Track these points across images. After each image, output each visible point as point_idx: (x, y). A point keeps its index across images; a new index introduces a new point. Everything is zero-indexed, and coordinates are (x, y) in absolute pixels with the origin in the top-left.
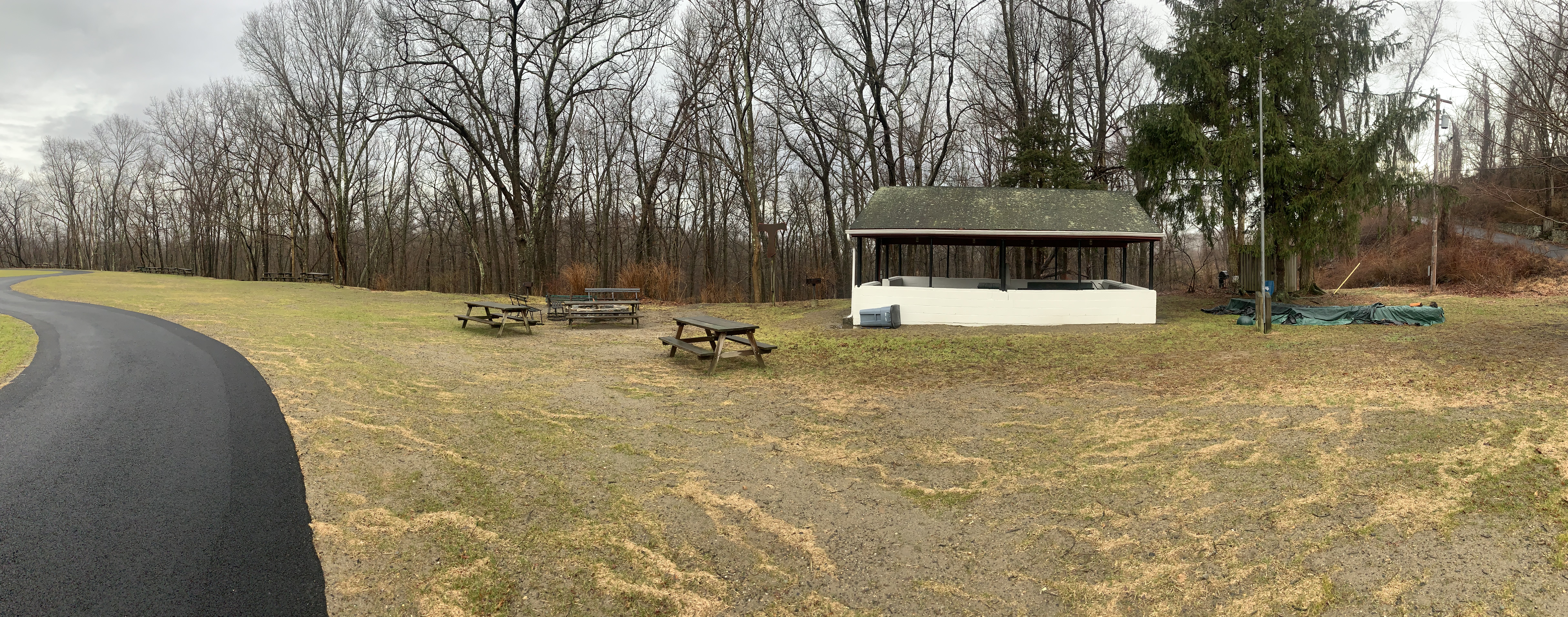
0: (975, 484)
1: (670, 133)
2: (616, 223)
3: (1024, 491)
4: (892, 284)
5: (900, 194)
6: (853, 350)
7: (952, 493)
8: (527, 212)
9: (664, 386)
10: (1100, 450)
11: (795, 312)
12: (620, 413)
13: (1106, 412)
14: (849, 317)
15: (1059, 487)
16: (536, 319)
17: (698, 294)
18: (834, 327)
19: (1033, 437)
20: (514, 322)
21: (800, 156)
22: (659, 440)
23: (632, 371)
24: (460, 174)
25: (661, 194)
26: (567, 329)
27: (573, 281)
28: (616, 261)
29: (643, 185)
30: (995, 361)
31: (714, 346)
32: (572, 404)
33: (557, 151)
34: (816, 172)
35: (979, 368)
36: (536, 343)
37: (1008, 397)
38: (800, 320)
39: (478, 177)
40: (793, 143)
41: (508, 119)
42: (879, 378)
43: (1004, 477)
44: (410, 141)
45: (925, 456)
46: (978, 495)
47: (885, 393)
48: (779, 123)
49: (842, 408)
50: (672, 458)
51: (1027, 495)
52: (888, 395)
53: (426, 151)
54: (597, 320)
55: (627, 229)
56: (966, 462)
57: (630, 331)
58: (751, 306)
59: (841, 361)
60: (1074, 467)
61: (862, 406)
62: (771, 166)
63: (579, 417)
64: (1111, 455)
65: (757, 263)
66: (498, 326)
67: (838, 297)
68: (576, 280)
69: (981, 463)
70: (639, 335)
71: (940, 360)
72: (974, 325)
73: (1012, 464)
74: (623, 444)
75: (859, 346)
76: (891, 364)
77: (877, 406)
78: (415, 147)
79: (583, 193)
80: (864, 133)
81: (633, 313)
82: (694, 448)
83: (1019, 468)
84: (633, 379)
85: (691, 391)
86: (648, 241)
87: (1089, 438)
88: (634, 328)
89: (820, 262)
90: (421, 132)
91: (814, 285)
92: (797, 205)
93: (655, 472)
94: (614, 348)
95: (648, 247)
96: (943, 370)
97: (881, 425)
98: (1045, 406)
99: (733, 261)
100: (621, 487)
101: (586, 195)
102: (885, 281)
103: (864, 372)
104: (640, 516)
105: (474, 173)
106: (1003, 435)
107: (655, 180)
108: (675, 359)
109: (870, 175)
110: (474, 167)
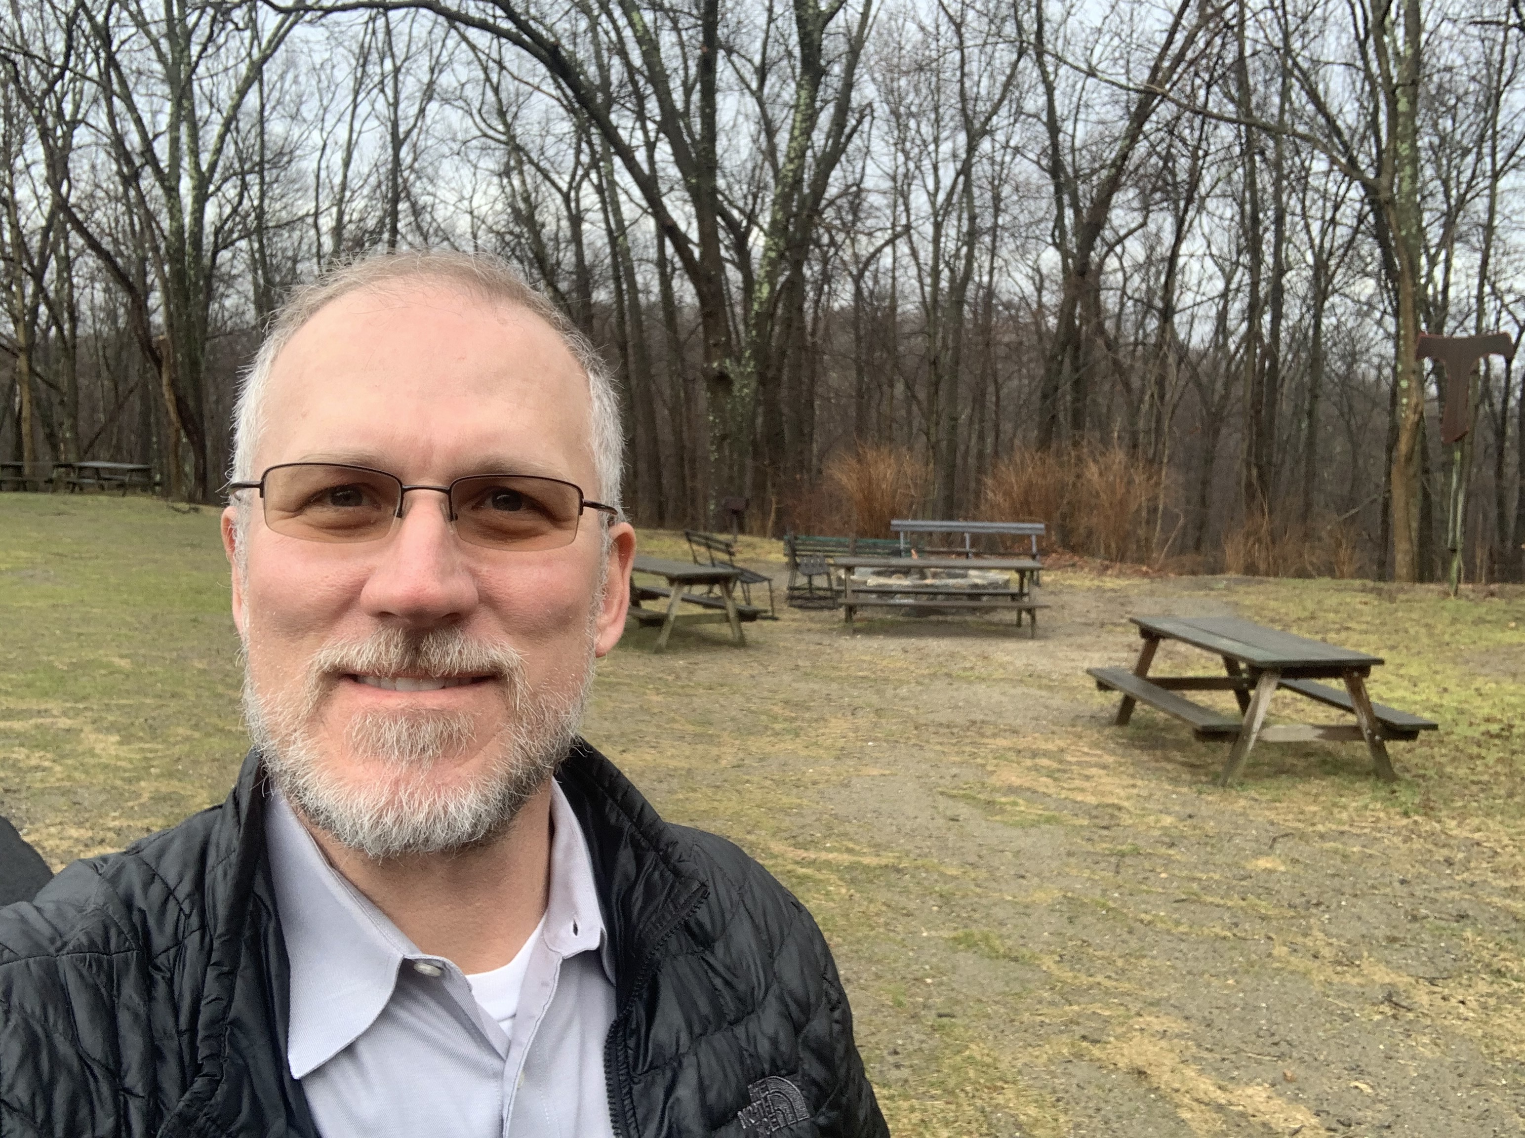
1: (1155, 69)
2: (985, 330)
8: (736, 294)
9: (1092, 800)
12: (973, 859)
16: (757, 605)
17: (1217, 545)
20: (698, 610)
22: (1070, 931)
23: (1012, 755)
24: (547, 177)
25: (1120, 240)
26: (842, 632)
27: (858, 496)
28: (981, 437)
29: (1069, 213)
31: (1244, 700)
32: (850, 829)
33: (825, 119)
36: (757, 669)
39: (599, 189)
41: (684, 22)
44: (397, 70)
50: (1099, 978)
53: (446, 101)
54: (921, 612)
55: (1017, 348)
57: (1010, 645)
58: (1379, 592)
63: (866, 860)
65: (1409, 459)
66: (656, 622)
68: (869, 498)
70: (1034, 659)
74: (976, 930)
78: (411, 86)
79: (891, 241)
81: (1021, 594)
82: (1163, 963)
84: (1012, 776)
85: (1167, 820)
86: (1077, 383)
88: (1022, 636)
90: (428, 47)
93: (1052, 1003)
94: (964, 692)
95: (1075, 400)
99: (1339, 446)
100: (967, 1028)
101: (903, 248)
104: (1010, 1093)
105: (586, 175)
107: (1103, 204)
108: (1129, 730)
110: (585, 158)
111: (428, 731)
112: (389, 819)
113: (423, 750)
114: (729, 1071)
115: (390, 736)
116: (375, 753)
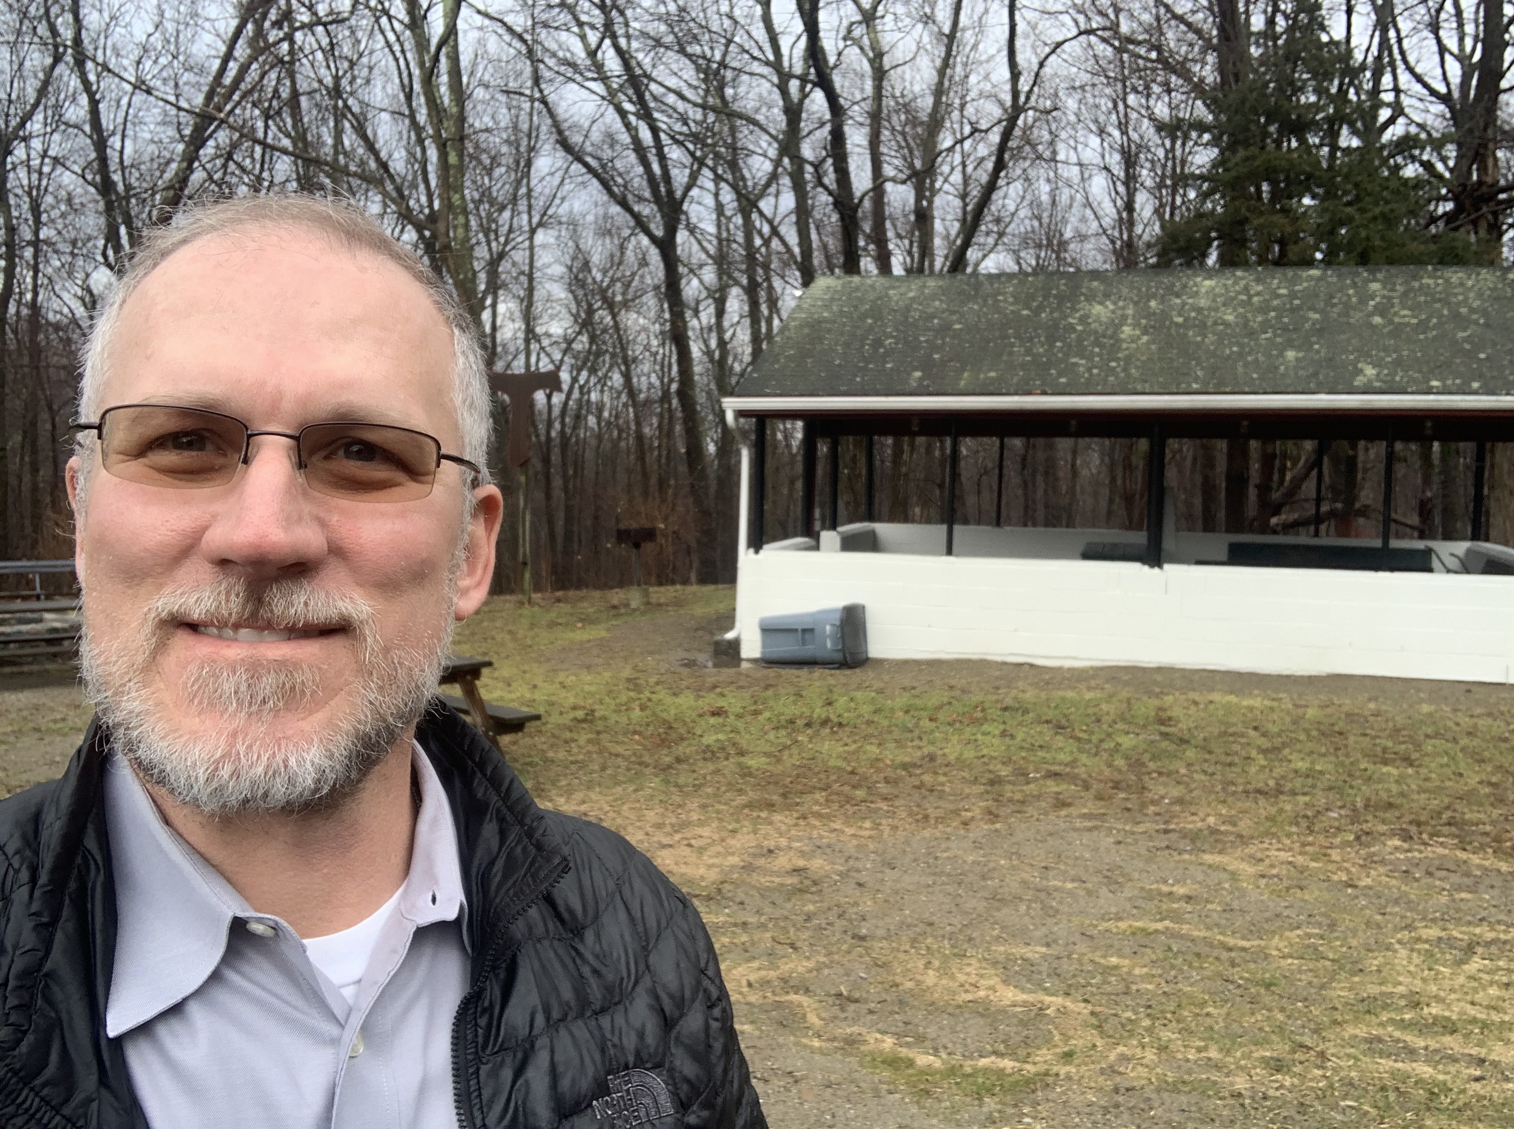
0: (1044, 1058)
1: (209, 96)
3: (1174, 1088)
4: (850, 544)
5: (872, 296)
6: (740, 725)
7: (986, 1071)
10: (1403, 1025)
11: (587, 621)
13: (1434, 932)
14: (730, 635)
15: (1271, 1092)
18: (690, 664)
19: (1210, 968)
21: (596, 175)
30: (1120, 762)
34: (641, 224)
35: (1073, 778)
37: (1149, 861)
38: (601, 644)
40: (576, 139)
42: (809, 797)
43: (1121, 1049)
45: (919, 983)
46: (1050, 1080)
47: (821, 832)
48: (537, 80)
49: (710, 867)
51: (1183, 1098)
52: (829, 838)
56: (1025, 1004)
59: (710, 753)
60: (1322, 1055)
61: (762, 862)
62: (514, 199)
64: (1433, 1044)
67: (703, 580)
69: (1062, 1012)
71: (969, 754)
72: (1067, 664)
73: (1146, 1023)
75: (756, 713)
76: (840, 763)
77: (801, 863)
80: (777, 119)
83: (1166, 1035)
87: (1374, 990)
89: (654, 480)
91: (637, 546)
92: (590, 312)
96: (975, 781)
97: (811, 907)
98: (1254, 895)
102: (829, 538)
103: (771, 780)
106: (1127, 951)
109: (793, 239)
111: (268, 683)
112: (225, 772)
113: (264, 702)
114: (587, 1060)
115: (228, 687)
116: (211, 704)
